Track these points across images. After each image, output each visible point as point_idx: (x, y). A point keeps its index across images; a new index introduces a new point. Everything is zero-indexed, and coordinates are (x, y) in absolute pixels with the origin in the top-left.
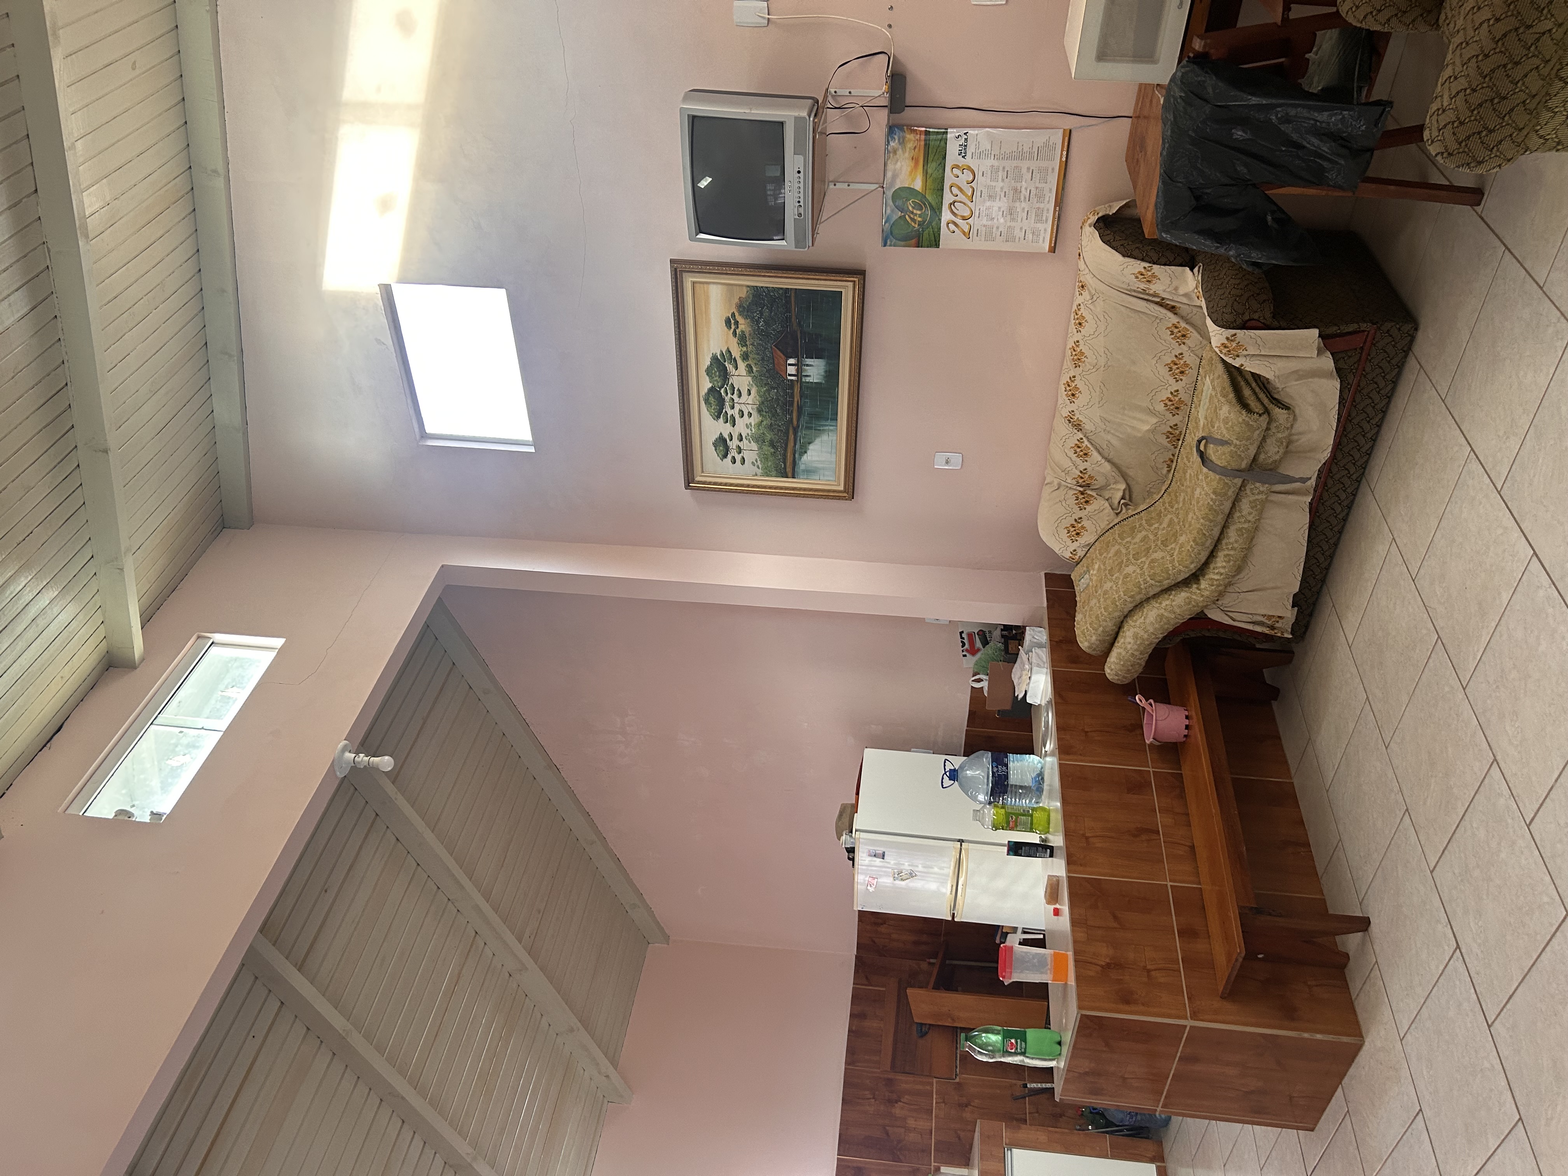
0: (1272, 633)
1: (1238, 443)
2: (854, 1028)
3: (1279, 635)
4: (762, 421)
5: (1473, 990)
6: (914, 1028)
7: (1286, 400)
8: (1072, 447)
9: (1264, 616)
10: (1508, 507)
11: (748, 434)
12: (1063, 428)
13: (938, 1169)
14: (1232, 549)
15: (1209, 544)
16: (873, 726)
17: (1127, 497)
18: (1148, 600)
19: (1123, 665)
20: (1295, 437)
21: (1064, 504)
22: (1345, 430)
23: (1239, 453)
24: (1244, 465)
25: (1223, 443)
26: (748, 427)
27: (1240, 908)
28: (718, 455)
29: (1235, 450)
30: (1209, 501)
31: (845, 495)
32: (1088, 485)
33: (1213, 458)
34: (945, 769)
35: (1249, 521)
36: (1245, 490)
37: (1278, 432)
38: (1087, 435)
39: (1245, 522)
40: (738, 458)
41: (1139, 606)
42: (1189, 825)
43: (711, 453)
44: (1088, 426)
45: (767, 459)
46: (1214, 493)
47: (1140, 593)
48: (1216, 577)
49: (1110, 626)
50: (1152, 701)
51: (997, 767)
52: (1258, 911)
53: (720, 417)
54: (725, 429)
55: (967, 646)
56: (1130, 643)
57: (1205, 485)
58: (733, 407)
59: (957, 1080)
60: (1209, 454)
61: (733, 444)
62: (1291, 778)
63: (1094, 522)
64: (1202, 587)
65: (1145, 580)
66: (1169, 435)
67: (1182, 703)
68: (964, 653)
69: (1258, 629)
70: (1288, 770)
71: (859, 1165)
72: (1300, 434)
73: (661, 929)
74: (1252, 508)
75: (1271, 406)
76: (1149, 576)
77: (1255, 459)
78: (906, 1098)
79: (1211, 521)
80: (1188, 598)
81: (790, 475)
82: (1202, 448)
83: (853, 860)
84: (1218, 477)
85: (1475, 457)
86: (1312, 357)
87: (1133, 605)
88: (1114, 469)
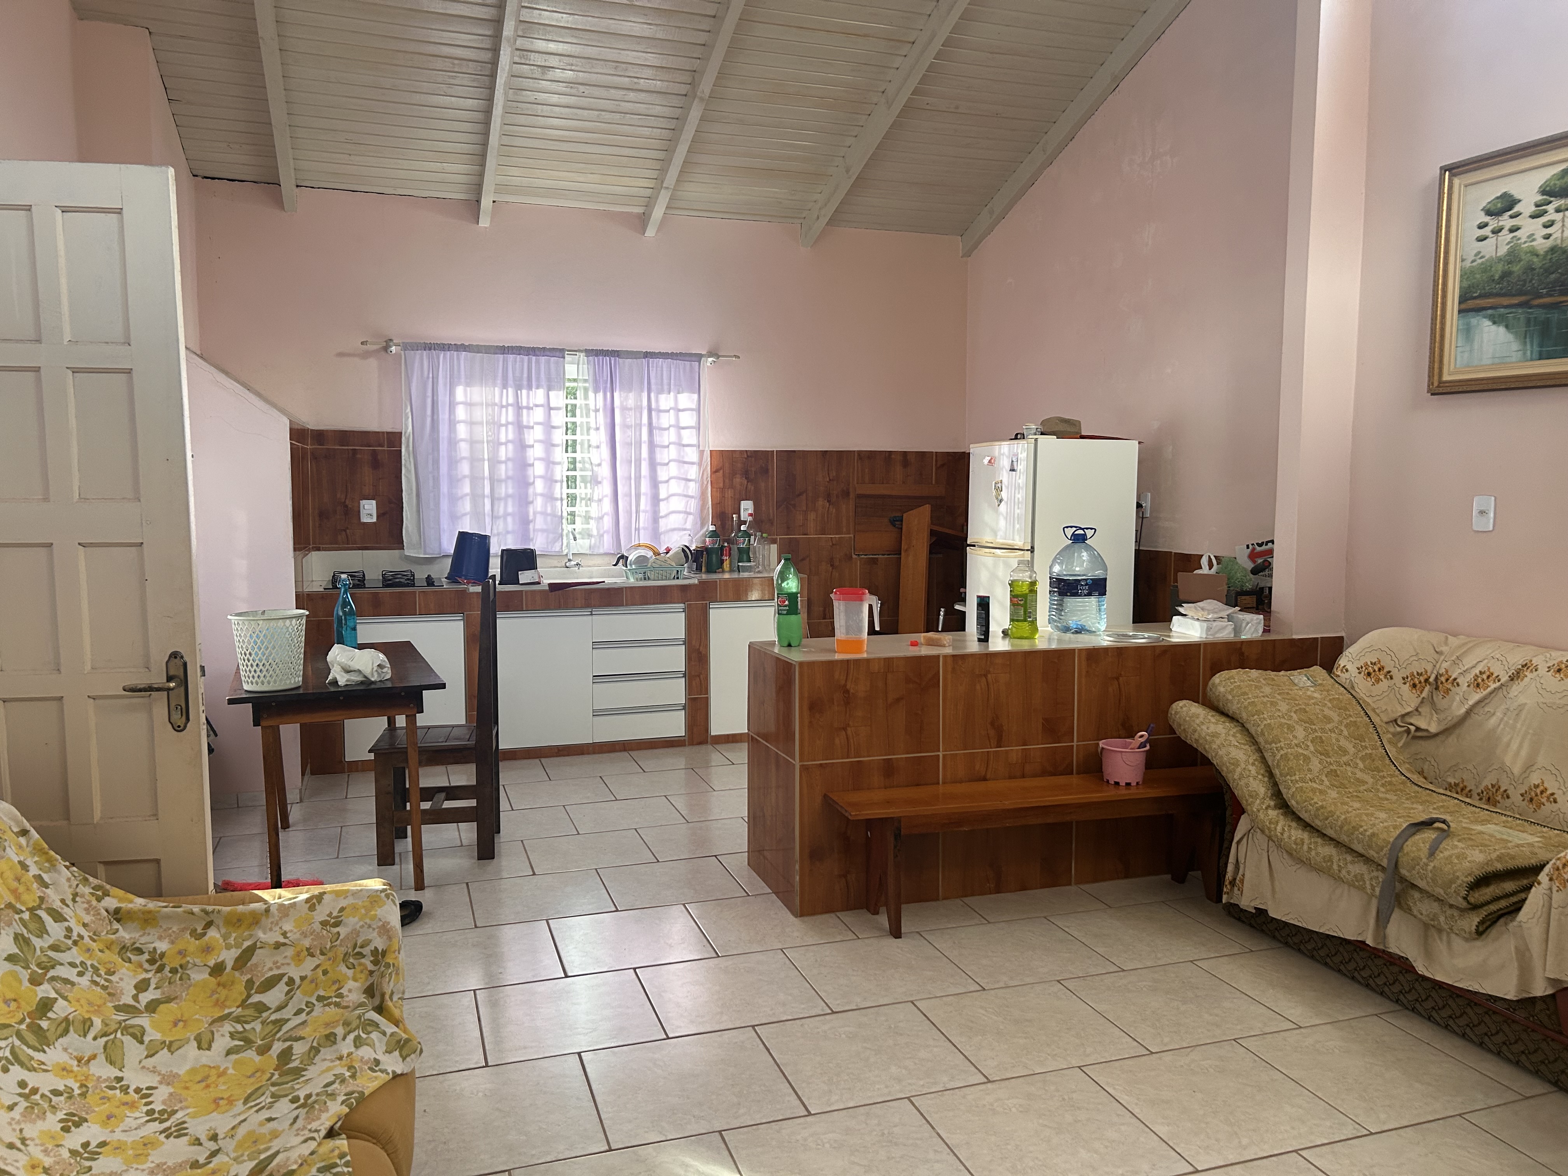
0: (1227, 883)
1: (1430, 868)
2: (893, 456)
3: (1225, 890)
4: (1537, 256)
5: (790, 1018)
6: (899, 514)
7: (1494, 932)
8: (1489, 668)
9: (1243, 875)
10: (1271, 1156)
11: (1519, 239)
12: (1516, 659)
13: (774, 541)
14: (1310, 848)
15: (1317, 823)
16: (1171, 447)
17: (1419, 734)
18: (1260, 750)
19: (1184, 720)
20: (1445, 938)
21: (1411, 659)
22: (1458, 996)
23: (1417, 867)
24: (1404, 872)
25: (1432, 853)
26: (1529, 237)
27: (899, 819)
28: (1489, 203)
29: (1422, 863)
30: (1365, 828)
31: (1436, 384)
32: (1437, 688)
33: (1417, 837)
34: (1087, 529)
35: (1340, 871)
36: (1377, 870)
37: (1446, 917)
38: (1504, 688)
39: (1339, 866)
40: (1487, 231)
41: (1253, 740)
42: (1011, 777)
43: (1491, 192)
44: (1516, 689)
45: (1485, 271)
46: (1373, 835)
47: (1266, 742)
48: (1279, 828)
49: (1233, 708)
50: (1148, 747)
51: (1086, 584)
52: (897, 836)
53: (1543, 195)
54: (1526, 207)
55: (1258, 549)
56: (1208, 728)
57: (1386, 824)
58: (1558, 210)
59: (854, 556)
60: (1424, 833)
61: (1506, 221)
62: (1077, 883)
63: (1385, 694)
64: (1270, 812)
65: (1282, 748)
66: (1496, 787)
67: (1147, 781)
68: (1251, 547)
69: (1230, 868)
70: (1087, 882)
71: (770, 471)
72: (1449, 942)
73: (975, 246)
74: (1355, 876)
75: (1483, 912)
76: (1286, 754)
77: (1414, 886)
78: (833, 511)
79: (1341, 827)
80: (1257, 794)
81: (1463, 306)
82: (1437, 825)
83: (1016, 438)
84: (1391, 840)
85: (1359, 1134)
86: (1545, 970)
87: (1254, 733)
88: (1455, 720)
